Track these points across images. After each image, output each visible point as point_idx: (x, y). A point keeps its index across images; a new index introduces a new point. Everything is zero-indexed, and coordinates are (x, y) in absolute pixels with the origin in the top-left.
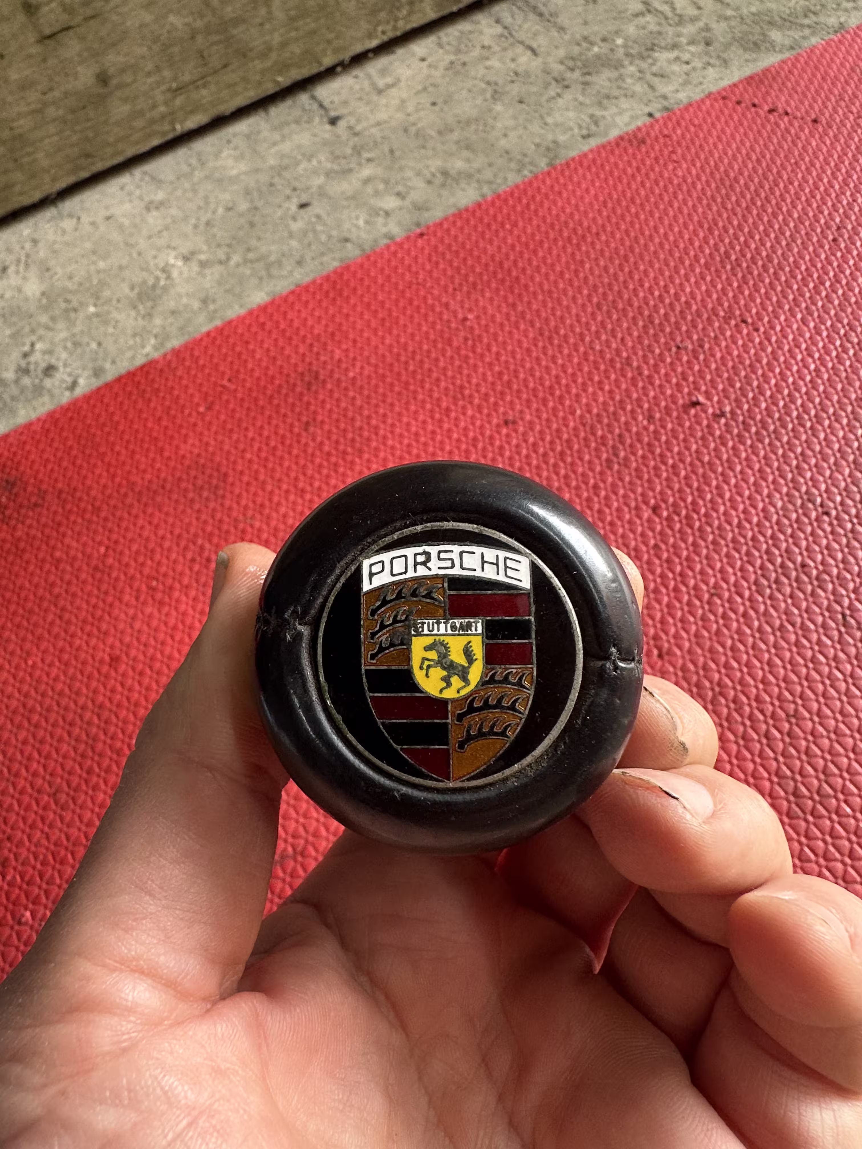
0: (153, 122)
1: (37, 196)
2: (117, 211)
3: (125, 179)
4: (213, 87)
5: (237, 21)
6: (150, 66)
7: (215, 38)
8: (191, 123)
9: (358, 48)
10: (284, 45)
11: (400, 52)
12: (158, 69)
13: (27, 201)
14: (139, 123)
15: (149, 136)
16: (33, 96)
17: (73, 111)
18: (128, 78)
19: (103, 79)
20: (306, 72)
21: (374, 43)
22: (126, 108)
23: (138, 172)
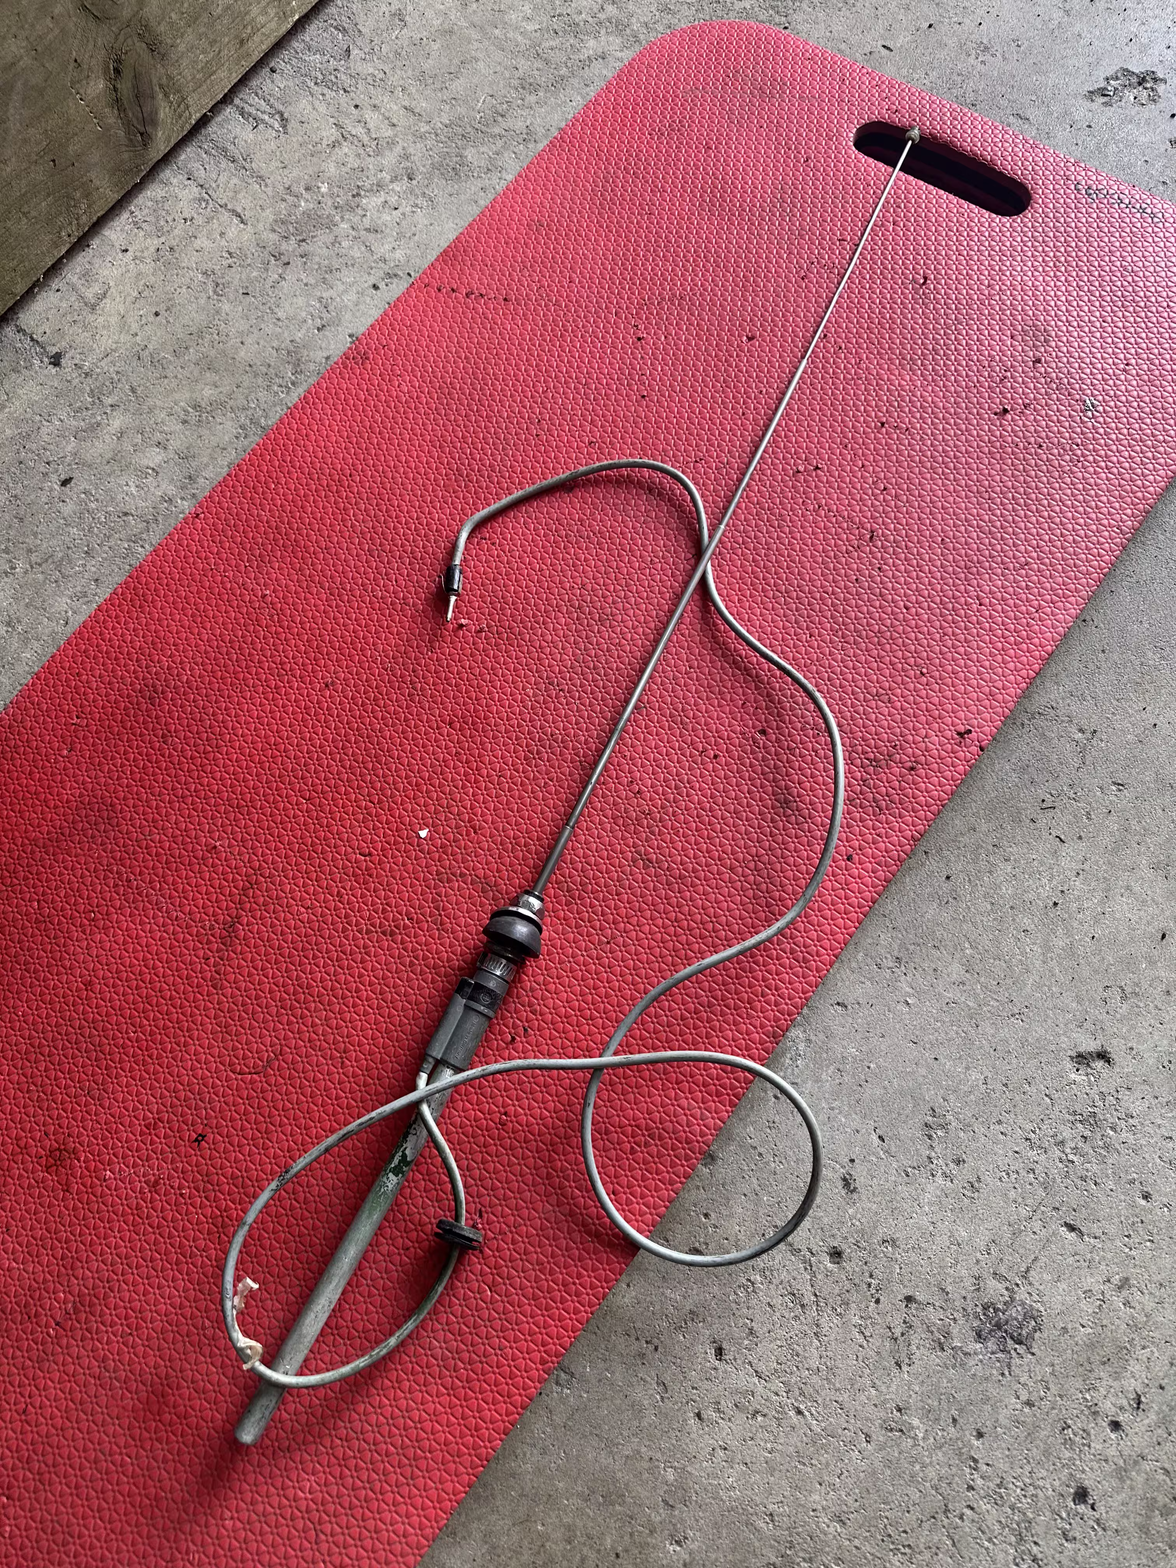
9: (49, 261)
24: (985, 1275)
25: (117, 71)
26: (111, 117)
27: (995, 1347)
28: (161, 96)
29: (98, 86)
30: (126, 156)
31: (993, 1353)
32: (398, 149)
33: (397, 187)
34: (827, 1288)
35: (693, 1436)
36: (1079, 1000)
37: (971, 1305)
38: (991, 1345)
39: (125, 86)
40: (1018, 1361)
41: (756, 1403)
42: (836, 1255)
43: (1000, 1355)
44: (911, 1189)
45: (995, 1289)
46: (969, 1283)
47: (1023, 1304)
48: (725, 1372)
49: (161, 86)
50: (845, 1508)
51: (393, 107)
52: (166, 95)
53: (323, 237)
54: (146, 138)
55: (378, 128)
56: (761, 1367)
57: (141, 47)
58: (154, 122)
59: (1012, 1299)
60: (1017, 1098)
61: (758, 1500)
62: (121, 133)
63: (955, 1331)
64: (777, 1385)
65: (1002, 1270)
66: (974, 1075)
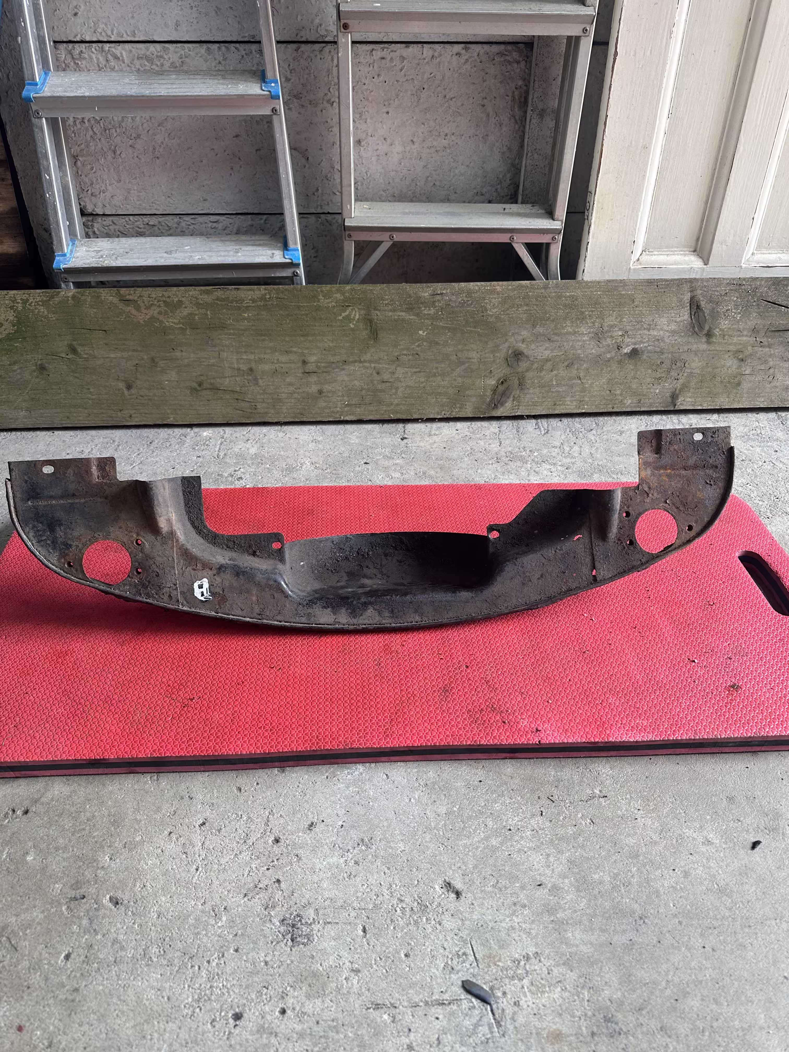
0: (333, 412)
1: (276, 420)
2: (301, 438)
3: (313, 428)
4: (362, 409)
5: (381, 391)
6: (340, 394)
7: (370, 393)
8: (348, 418)
9: (432, 416)
10: (398, 405)
11: (451, 424)
12: (343, 396)
13: (270, 420)
14: (327, 411)
15: (329, 416)
16: (292, 389)
17: (304, 398)
18: (330, 395)
19: (320, 392)
20: (404, 417)
21: (439, 417)
22: (324, 404)
23: (319, 427)
24: (313, 906)
25: (502, 382)
26: (489, 393)
27: (282, 931)
28: (511, 399)
29: (492, 382)
30: (484, 407)
31: (279, 931)
32: (573, 460)
33: (559, 468)
34: (260, 846)
35: (160, 836)
36: (475, 867)
37: (295, 908)
38: (282, 929)
39: (501, 388)
40: (283, 945)
41: (190, 850)
42: (277, 841)
43: (280, 936)
44: (328, 852)
45: (310, 914)
46: (304, 901)
47: (312, 930)
48: (196, 831)
49: (514, 397)
50: (165, 914)
51: (586, 450)
52: (513, 400)
53: (519, 464)
54: (496, 407)
55: (574, 452)
56: (207, 843)
57: (516, 382)
58: (502, 405)
59: (311, 924)
60: (406, 869)
61: (148, 877)
62: (488, 400)
63: (277, 909)
64: (203, 854)
65: (321, 912)
66: (401, 846)
